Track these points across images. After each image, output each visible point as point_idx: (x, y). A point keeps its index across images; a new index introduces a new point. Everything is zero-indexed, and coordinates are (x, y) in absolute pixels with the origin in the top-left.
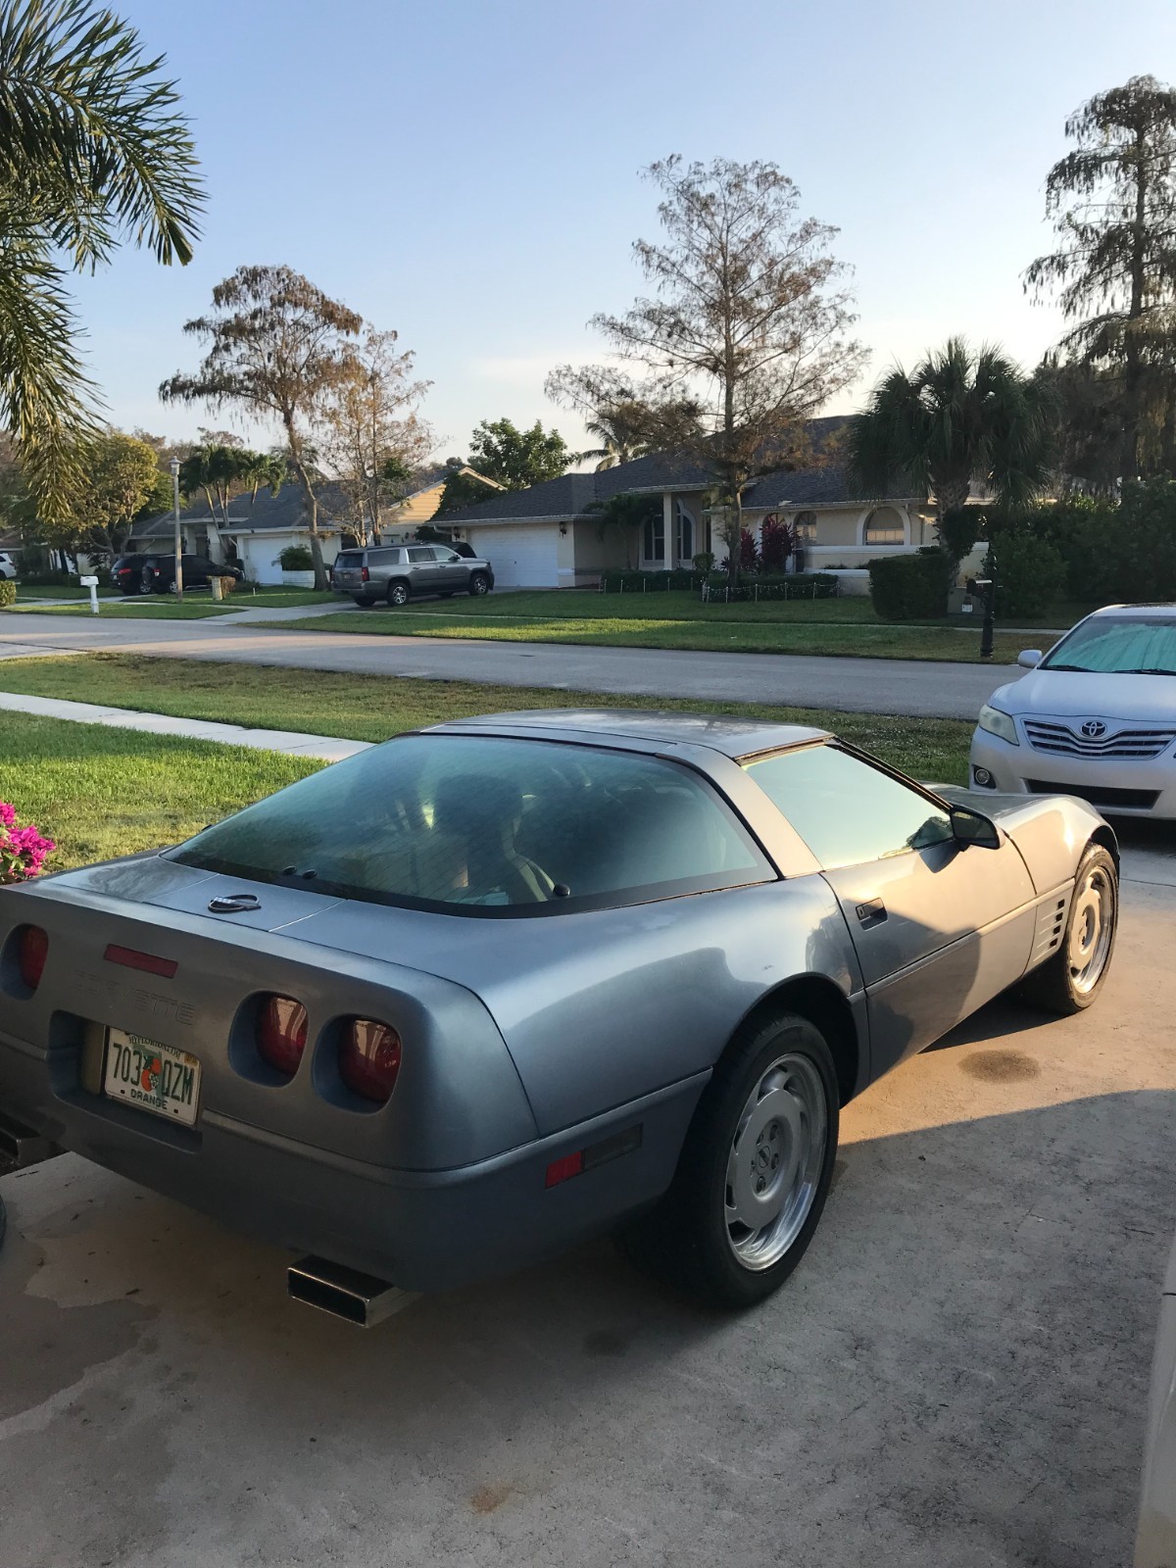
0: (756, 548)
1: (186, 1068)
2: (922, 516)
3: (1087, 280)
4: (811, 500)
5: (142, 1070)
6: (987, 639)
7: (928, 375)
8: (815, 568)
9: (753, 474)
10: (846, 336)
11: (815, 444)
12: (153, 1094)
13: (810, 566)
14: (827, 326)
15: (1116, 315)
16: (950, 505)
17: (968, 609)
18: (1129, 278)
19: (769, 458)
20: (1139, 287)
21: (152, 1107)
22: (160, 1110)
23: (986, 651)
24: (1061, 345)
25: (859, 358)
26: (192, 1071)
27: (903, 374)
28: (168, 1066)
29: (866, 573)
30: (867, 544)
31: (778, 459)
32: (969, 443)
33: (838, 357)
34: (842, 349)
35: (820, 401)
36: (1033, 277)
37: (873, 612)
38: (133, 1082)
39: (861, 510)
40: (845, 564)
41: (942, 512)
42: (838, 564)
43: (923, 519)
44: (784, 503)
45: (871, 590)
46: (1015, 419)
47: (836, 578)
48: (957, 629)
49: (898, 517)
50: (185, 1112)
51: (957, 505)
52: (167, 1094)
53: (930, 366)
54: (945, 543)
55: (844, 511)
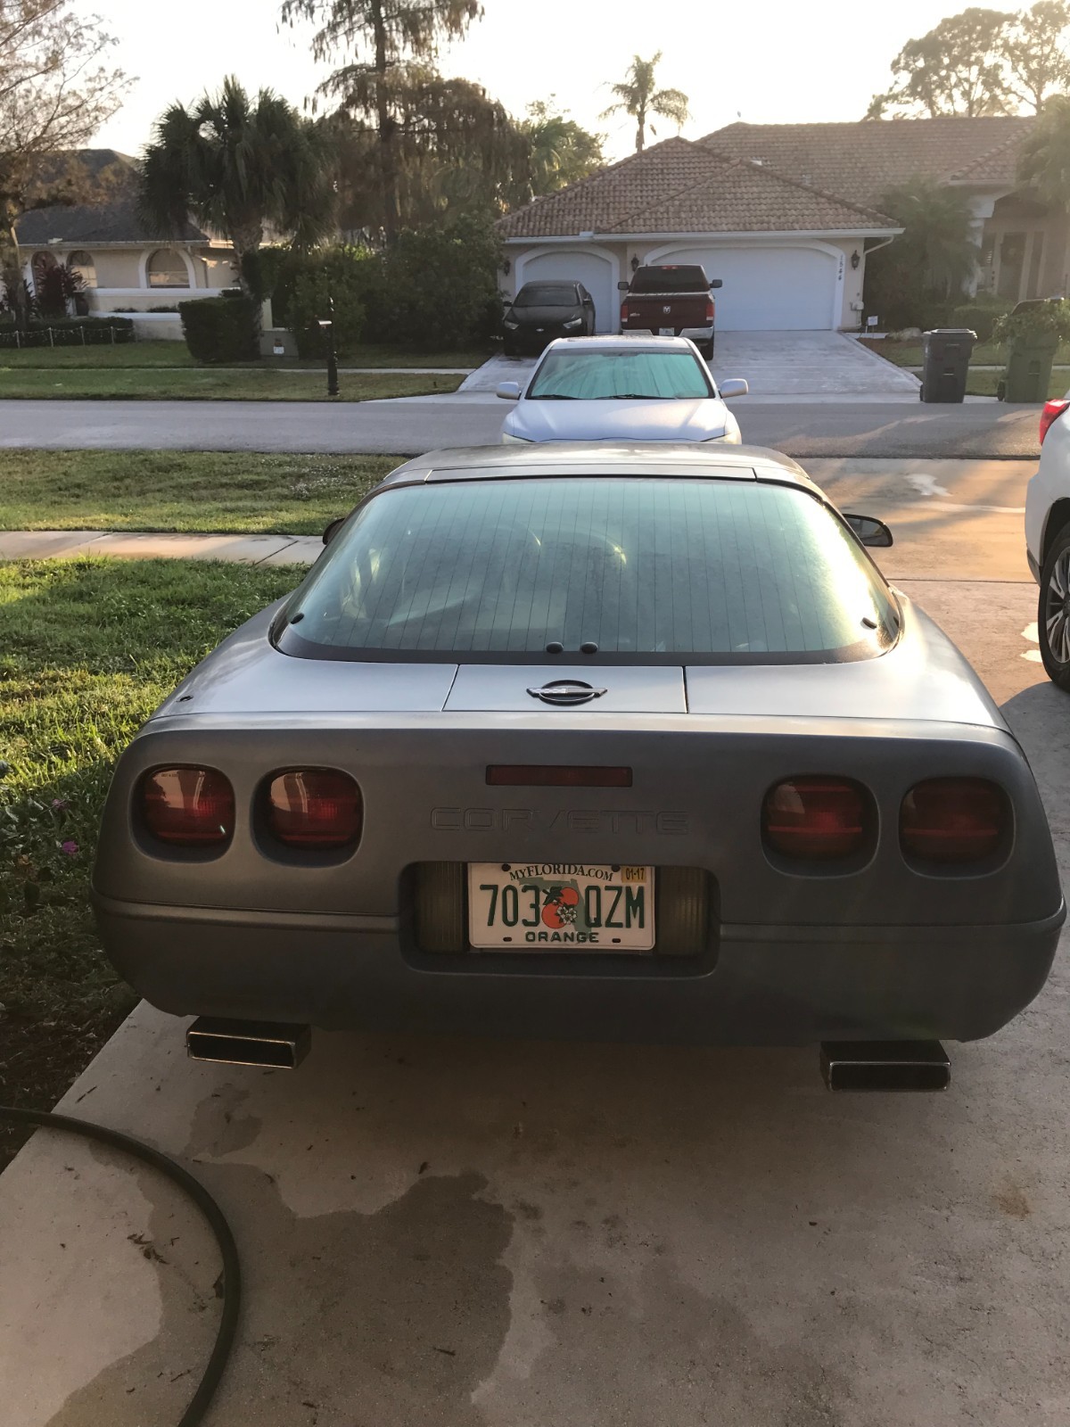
0: (30, 289)
1: (629, 890)
2: (204, 259)
3: (333, 27)
4: (86, 238)
5: (542, 907)
6: (333, 378)
7: (207, 112)
8: (103, 312)
9: (27, 207)
10: (110, 58)
11: (92, 176)
12: (569, 929)
13: (97, 309)
14: (90, 47)
15: (361, 66)
16: (247, 248)
17: (279, 350)
18: (371, 31)
19: (42, 190)
20: (381, 40)
21: (573, 945)
22: (588, 945)
23: (333, 390)
24: (317, 91)
25: (127, 85)
26: (641, 890)
27: (181, 106)
28: (593, 894)
29: (177, 316)
30: (152, 287)
31: (54, 192)
32: (264, 187)
33: (104, 83)
34: (106, 74)
35: (87, 132)
36: (284, 19)
37: (188, 355)
38: (526, 923)
39: (139, 251)
40: (134, 307)
41: (240, 255)
42: (127, 307)
43: (205, 262)
44: (55, 241)
45: (185, 334)
46: (302, 163)
47: (130, 322)
48: (281, 370)
49: (181, 260)
50: (640, 938)
51: (253, 248)
52: (598, 924)
53: (207, 102)
54: (247, 286)
55: (123, 252)
